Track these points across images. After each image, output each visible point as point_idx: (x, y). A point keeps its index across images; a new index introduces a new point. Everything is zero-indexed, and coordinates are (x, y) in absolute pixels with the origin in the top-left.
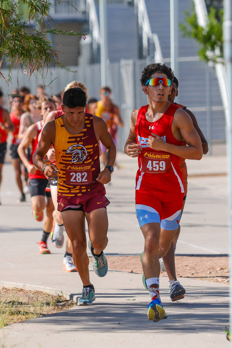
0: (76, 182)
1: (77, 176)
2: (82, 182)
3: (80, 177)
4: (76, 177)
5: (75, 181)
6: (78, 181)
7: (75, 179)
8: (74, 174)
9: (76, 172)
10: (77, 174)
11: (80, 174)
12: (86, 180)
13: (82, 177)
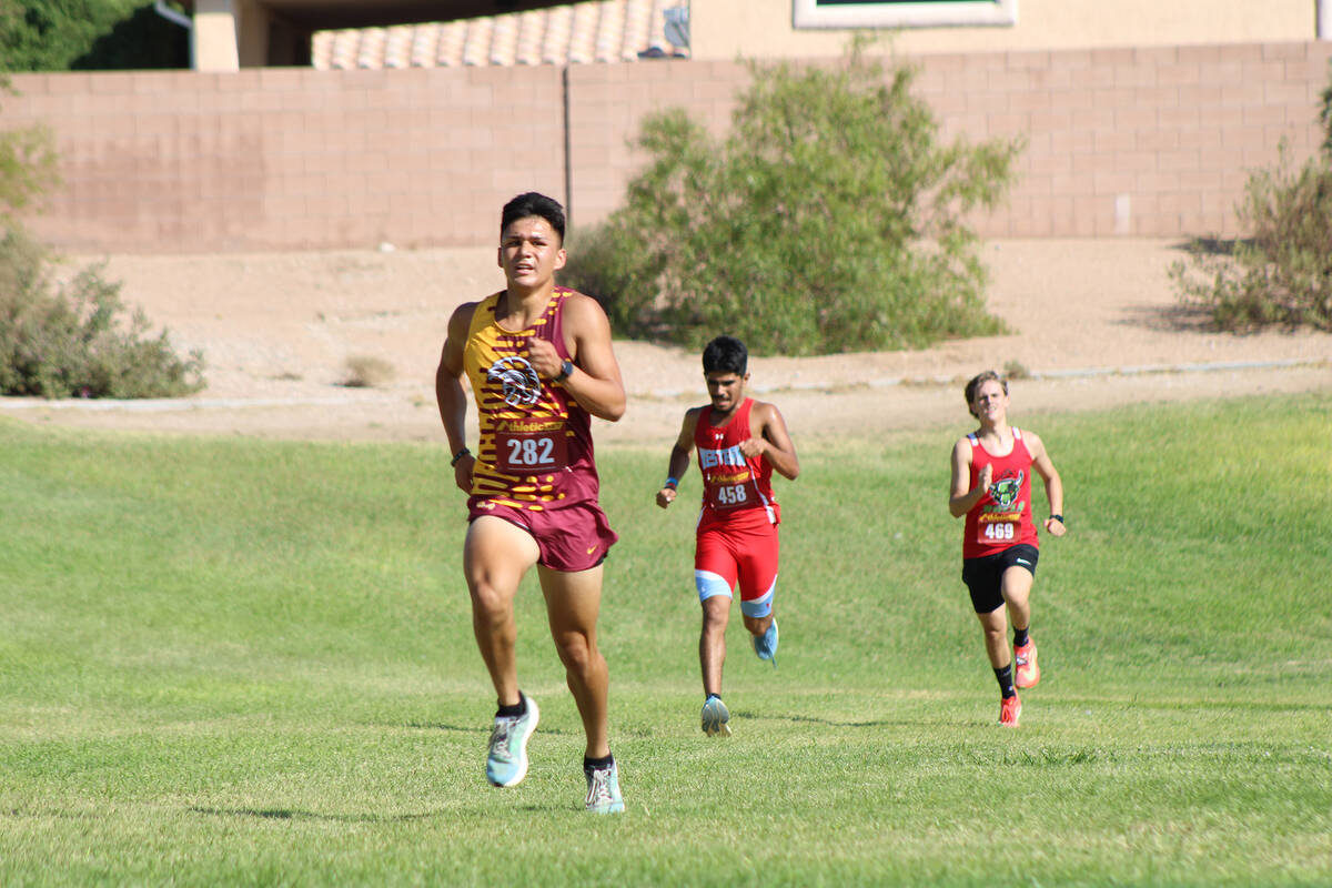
0: (524, 465)
1: (526, 447)
2: (538, 465)
3: (532, 451)
4: (522, 451)
5: (520, 462)
6: (527, 462)
7: (520, 456)
8: (518, 443)
9: (522, 438)
10: (526, 442)
11: (533, 442)
12: (551, 460)
13: (540, 451)
